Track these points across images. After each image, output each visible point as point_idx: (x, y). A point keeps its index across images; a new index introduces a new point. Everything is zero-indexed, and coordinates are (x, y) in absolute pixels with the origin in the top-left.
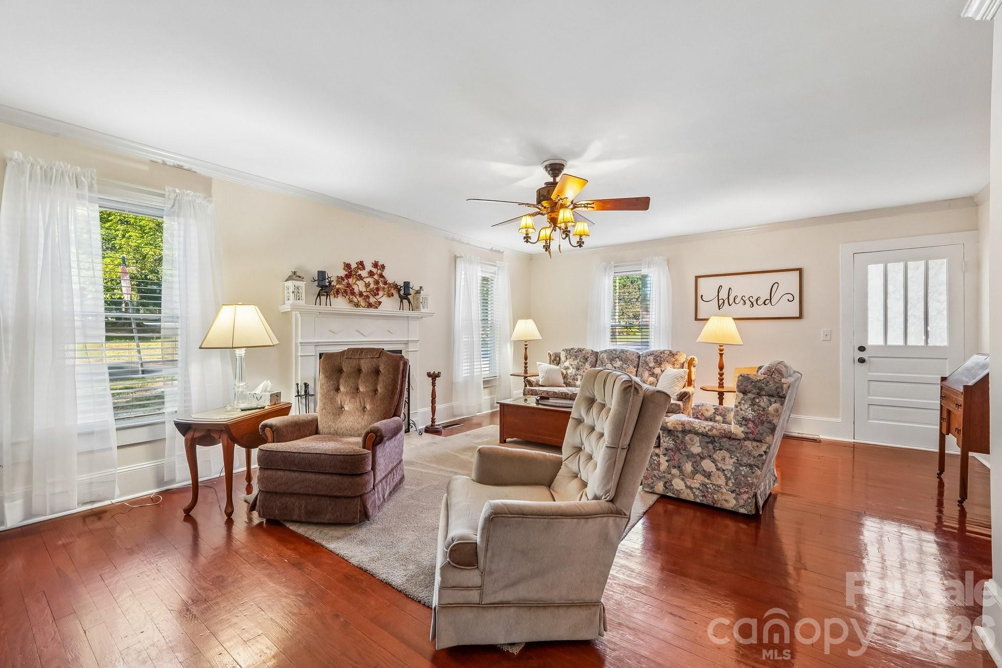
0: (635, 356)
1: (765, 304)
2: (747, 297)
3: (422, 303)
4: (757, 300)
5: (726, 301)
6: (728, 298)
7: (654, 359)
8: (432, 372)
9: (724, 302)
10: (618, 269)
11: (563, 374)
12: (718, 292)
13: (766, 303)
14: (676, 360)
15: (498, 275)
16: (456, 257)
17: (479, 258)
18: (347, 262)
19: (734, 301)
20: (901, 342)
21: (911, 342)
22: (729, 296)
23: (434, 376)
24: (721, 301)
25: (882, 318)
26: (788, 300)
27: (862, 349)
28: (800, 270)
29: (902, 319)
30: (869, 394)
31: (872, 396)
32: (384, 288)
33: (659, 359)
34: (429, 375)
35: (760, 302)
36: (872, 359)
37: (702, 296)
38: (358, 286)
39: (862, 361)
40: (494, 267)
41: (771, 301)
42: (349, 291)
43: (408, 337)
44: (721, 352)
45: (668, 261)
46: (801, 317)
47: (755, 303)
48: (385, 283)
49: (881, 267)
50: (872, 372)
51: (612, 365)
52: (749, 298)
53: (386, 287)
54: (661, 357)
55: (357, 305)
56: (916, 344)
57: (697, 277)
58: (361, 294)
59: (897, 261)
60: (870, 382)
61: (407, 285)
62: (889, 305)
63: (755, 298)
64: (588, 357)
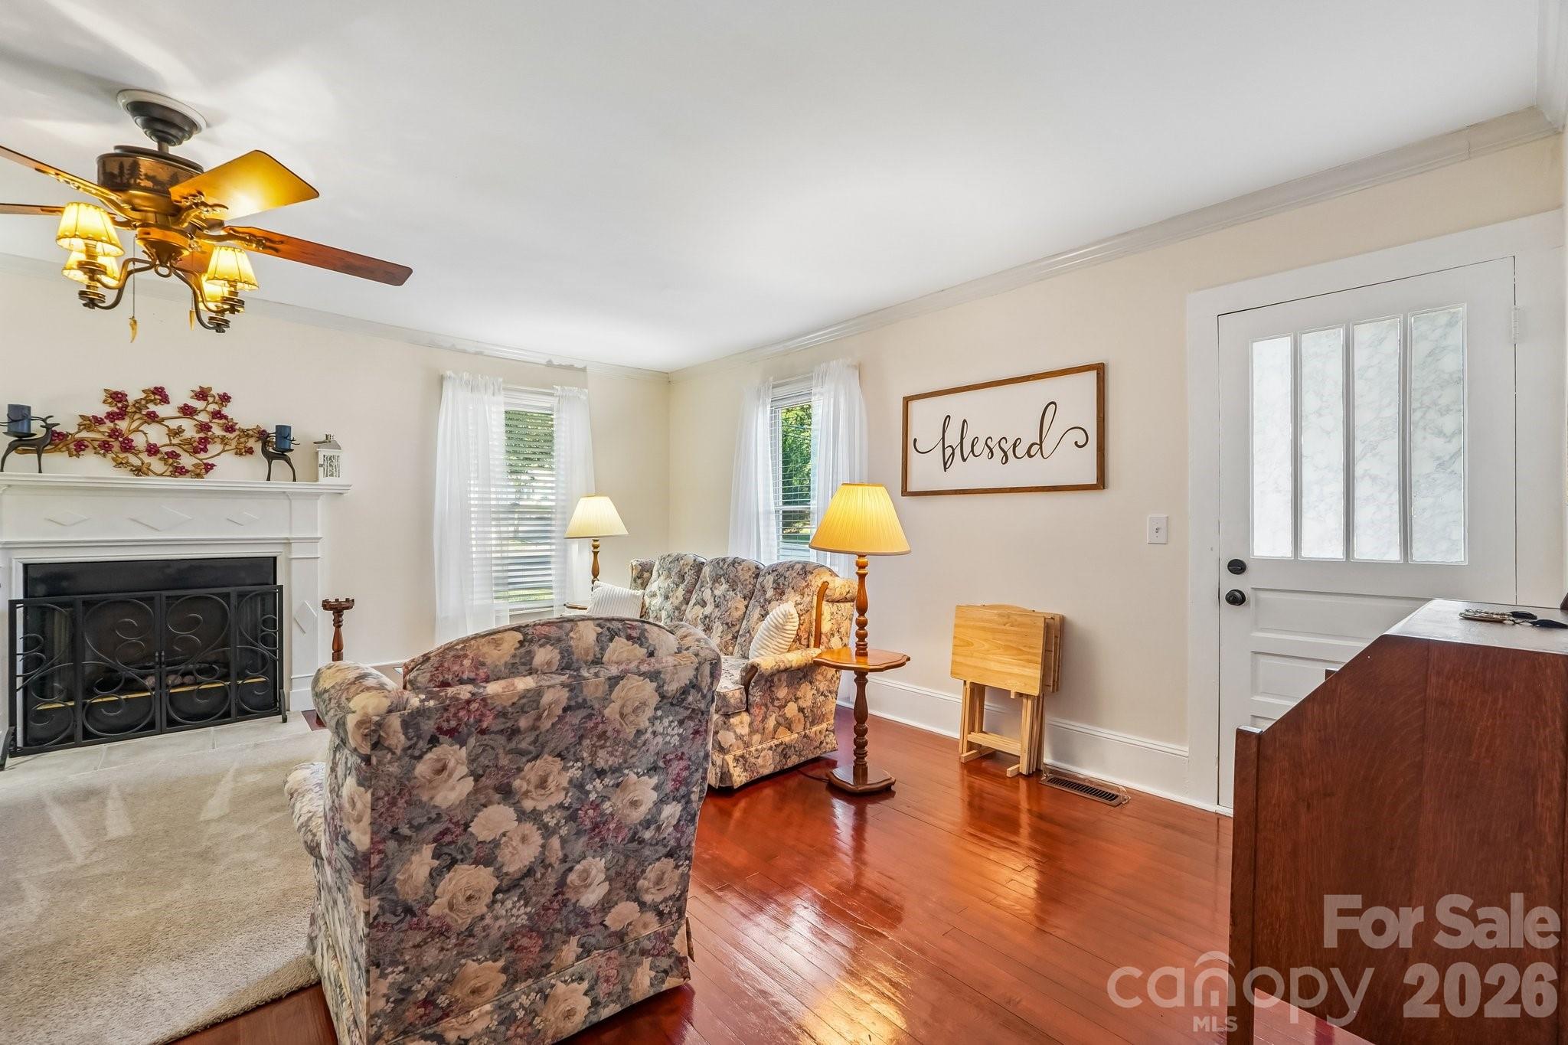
0: (750, 573)
1: (1030, 456)
2: (996, 440)
3: (321, 465)
4: (1015, 446)
5: (958, 451)
6: (961, 443)
7: (775, 581)
8: (332, 600)
9: (953, 453)
10: (780, 392)
11: (643, 605)
12: (944, 432)
13: (1032, 453)
14: (807, 586)
15: (558, 411)
16: (441, 379)
17: (501, 380)
18: (115, 388)
19: (972, 451)
20: (1336, 552)
21: (1367, 549)
22: (962, 438)
23: (337, 609)
24: (949, 451)
25: (1288, 485)
26: (1076, 443)
27: (1237, 567)
28: (1100, 370)
29: (1339, 487)
30: (1254, 690)
31: (1265, 693)
32: (223, 439)
33: (781, 581)
34: (326, 605)
35: (1021, 450)
36: (1263, 595)
37: (915, 440)
38: (145, 434)
39: (1236, 599)
40: (551, 398)
41: (1041, 448)
42: (116, 445)
43: (291, 533)
44: (862, 571)
45: (859, 368)
46: (1101, 483)
47: (1010, 454)
48: (230, 429)
49: (1284, 344)
50: (1263, 630)
51: (713, 592)
52: (1000, 441)
53: (231, 436)
54: (785, 578)
55: (138, 471)
56: (1377, 558)
57: (907, 400)
58: (153, 450)
59: (1326, 325)
60: (1259, 656)
61: (283, 432)
62: (1307, 449)
63: (1011, 442)
64: (686, 573)
